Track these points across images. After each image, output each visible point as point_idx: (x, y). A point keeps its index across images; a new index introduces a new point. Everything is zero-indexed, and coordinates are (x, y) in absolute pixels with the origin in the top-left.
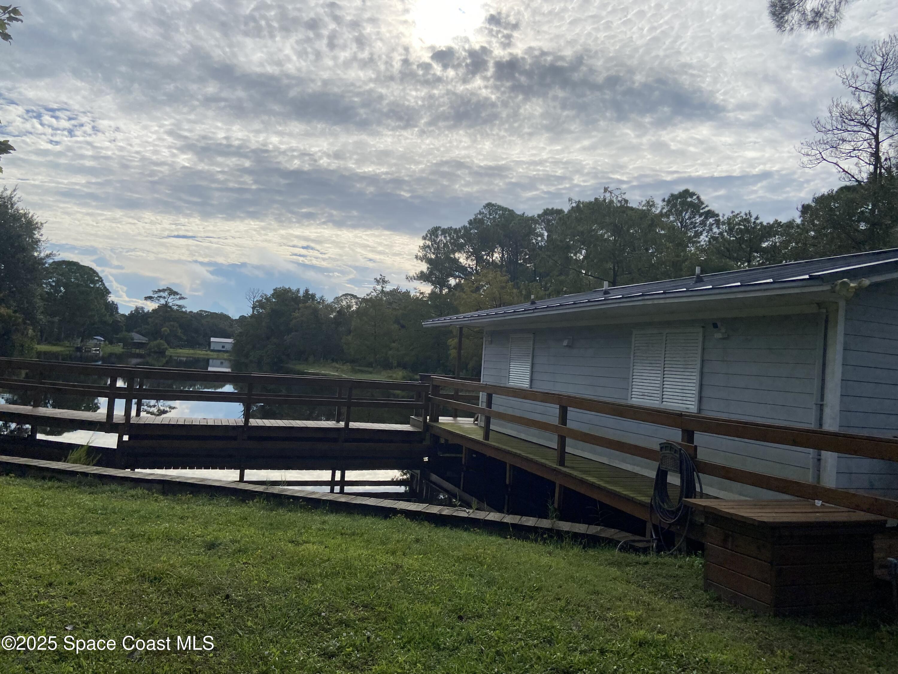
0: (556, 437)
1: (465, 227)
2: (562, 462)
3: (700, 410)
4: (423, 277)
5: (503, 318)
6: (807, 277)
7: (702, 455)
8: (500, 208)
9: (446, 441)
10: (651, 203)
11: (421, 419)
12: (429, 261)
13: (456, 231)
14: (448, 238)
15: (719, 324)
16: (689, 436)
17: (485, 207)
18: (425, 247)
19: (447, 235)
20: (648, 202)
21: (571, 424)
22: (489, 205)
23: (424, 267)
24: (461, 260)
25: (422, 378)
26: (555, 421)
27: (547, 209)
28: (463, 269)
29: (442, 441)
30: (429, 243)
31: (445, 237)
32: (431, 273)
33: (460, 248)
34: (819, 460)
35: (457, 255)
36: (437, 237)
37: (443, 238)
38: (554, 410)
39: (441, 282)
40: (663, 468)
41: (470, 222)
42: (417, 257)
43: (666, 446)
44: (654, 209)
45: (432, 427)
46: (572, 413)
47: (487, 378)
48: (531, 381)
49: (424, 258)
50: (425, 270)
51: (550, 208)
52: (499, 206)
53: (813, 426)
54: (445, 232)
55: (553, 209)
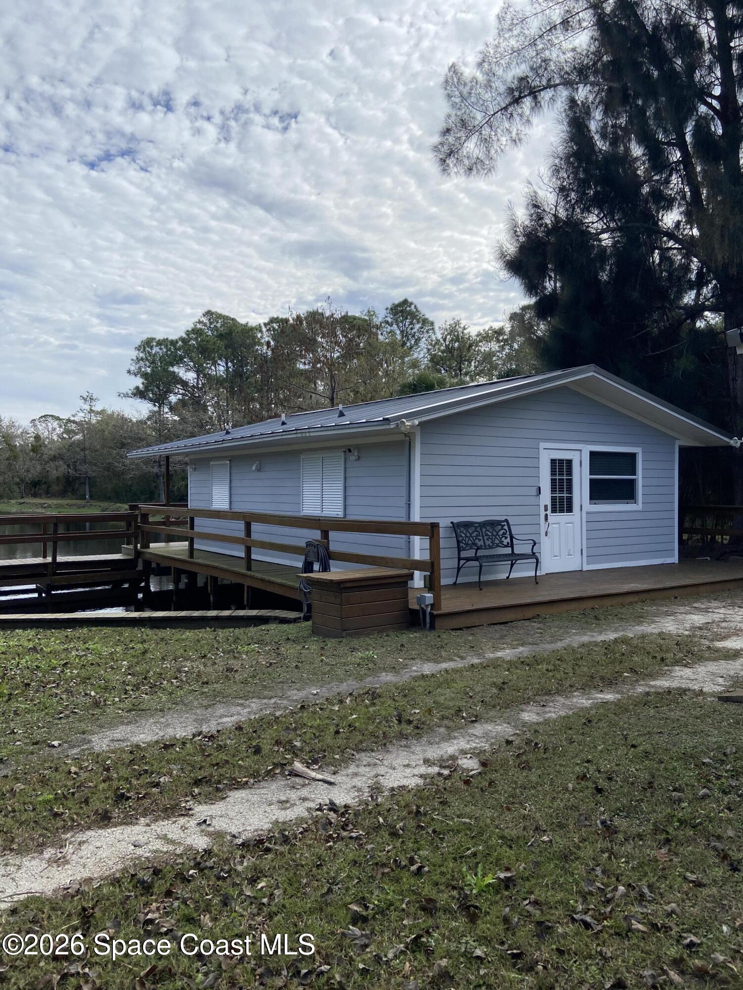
0: (243, 548)
1: (182, 339)
2: (249, 568)
3: (345, 515)
4: (139, 394)
5: (198, 449)
6: (382, 419)
7: (333, 547)
8: (220, 316)
9: (158, 564)
10: (372, 313)
11: (131, 547)
12: (145, 376)
13: (173, 343)
14: (165, 350)
15: (352, 450)
16: (325, 535)
17: (204, 315)
18: (139, 360)
19: (163, 347)
20: (369, 312)
21: (254, 536)
22: (209, 313)
23: (139, 382)
24: (181, 375)
25: (132, 508)
26: (242, 534)
27: (273, 318)
28: (184, 384)
29: (154, 565)
30: (142, 355)
31: (161, 349)
32: (147, 388)
33: (178, 361)
34: (409, 542)
35: (175, 369)
36: (152, 348)
37: (158, 350)
38: (241, 525)
39: (160, 399)
40: (309, 560)
41: (188, 333)
42: (129, 372)
43: (309, 544)
44: (375, 320)
45: (143, 553)
46: (255, 527)
47: (193, 502)
48: (231, 502)
49: (139, 373)
50: (141, 386)
51: (275, 316)
52: (220, 315)
53: (403, 520)
54: (160, 343)
55: (278, 318)
